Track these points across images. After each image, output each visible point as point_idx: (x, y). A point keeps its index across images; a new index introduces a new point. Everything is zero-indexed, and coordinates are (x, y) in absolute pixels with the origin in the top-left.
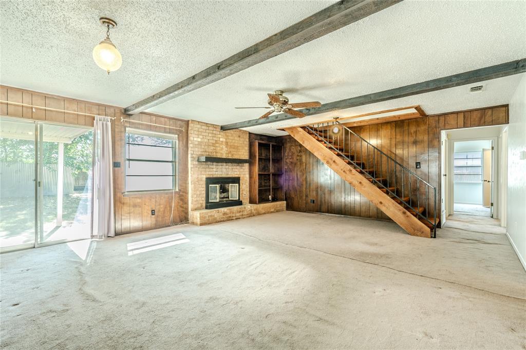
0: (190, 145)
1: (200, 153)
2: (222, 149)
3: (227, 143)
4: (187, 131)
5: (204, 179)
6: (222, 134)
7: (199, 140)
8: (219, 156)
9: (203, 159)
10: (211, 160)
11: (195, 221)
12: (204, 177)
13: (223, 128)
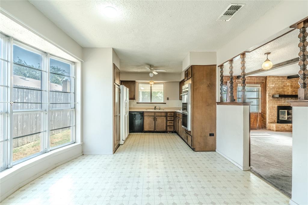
0: (268, 89)
1: (274, 93)
2: (288, 89)
3: (292, 86)
4: (266, 82)
5: (276, 107)
6: (288, 81)
7: (273, 86)
8: (286, 94)
9: (277, 96)
10: (282, 96)
11: (272, 129)
12: (276, 106)
13: (289, 77)
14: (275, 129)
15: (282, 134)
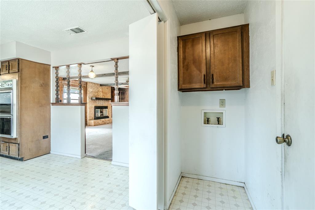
0: (88, 93)
1: (92, 96)
2: (101, 94)
3: (102, 91)
4: (87, 86)
5: (94, 107)
6: (100, 87)
7: (92, 90)
8: (99, 97)
9: (94, 98)
10: (97, 99)
11: (91, 124)
12: (94, 106)
13: (101, 85)
14: (93, 124)
15: (98, 128)
